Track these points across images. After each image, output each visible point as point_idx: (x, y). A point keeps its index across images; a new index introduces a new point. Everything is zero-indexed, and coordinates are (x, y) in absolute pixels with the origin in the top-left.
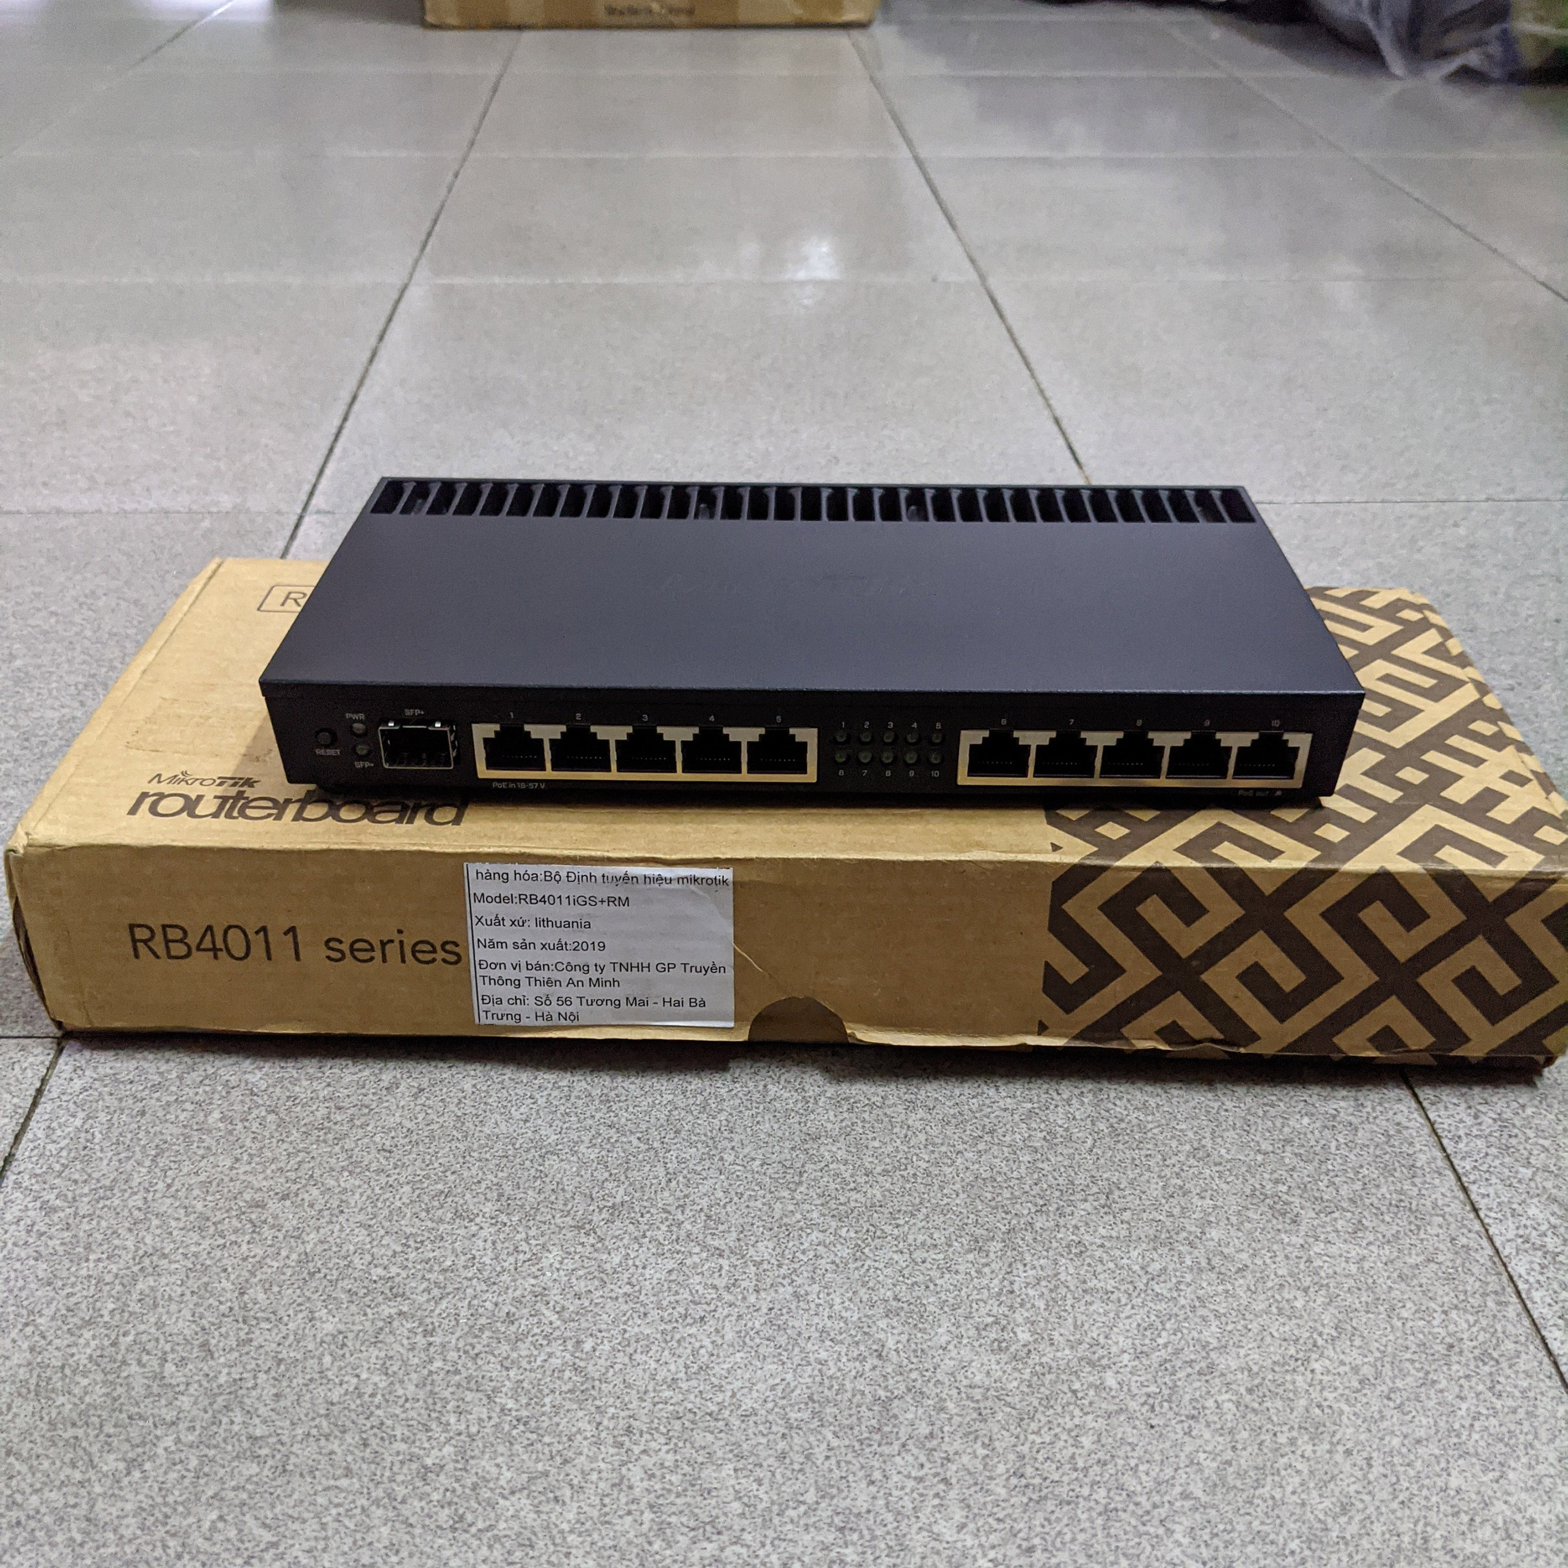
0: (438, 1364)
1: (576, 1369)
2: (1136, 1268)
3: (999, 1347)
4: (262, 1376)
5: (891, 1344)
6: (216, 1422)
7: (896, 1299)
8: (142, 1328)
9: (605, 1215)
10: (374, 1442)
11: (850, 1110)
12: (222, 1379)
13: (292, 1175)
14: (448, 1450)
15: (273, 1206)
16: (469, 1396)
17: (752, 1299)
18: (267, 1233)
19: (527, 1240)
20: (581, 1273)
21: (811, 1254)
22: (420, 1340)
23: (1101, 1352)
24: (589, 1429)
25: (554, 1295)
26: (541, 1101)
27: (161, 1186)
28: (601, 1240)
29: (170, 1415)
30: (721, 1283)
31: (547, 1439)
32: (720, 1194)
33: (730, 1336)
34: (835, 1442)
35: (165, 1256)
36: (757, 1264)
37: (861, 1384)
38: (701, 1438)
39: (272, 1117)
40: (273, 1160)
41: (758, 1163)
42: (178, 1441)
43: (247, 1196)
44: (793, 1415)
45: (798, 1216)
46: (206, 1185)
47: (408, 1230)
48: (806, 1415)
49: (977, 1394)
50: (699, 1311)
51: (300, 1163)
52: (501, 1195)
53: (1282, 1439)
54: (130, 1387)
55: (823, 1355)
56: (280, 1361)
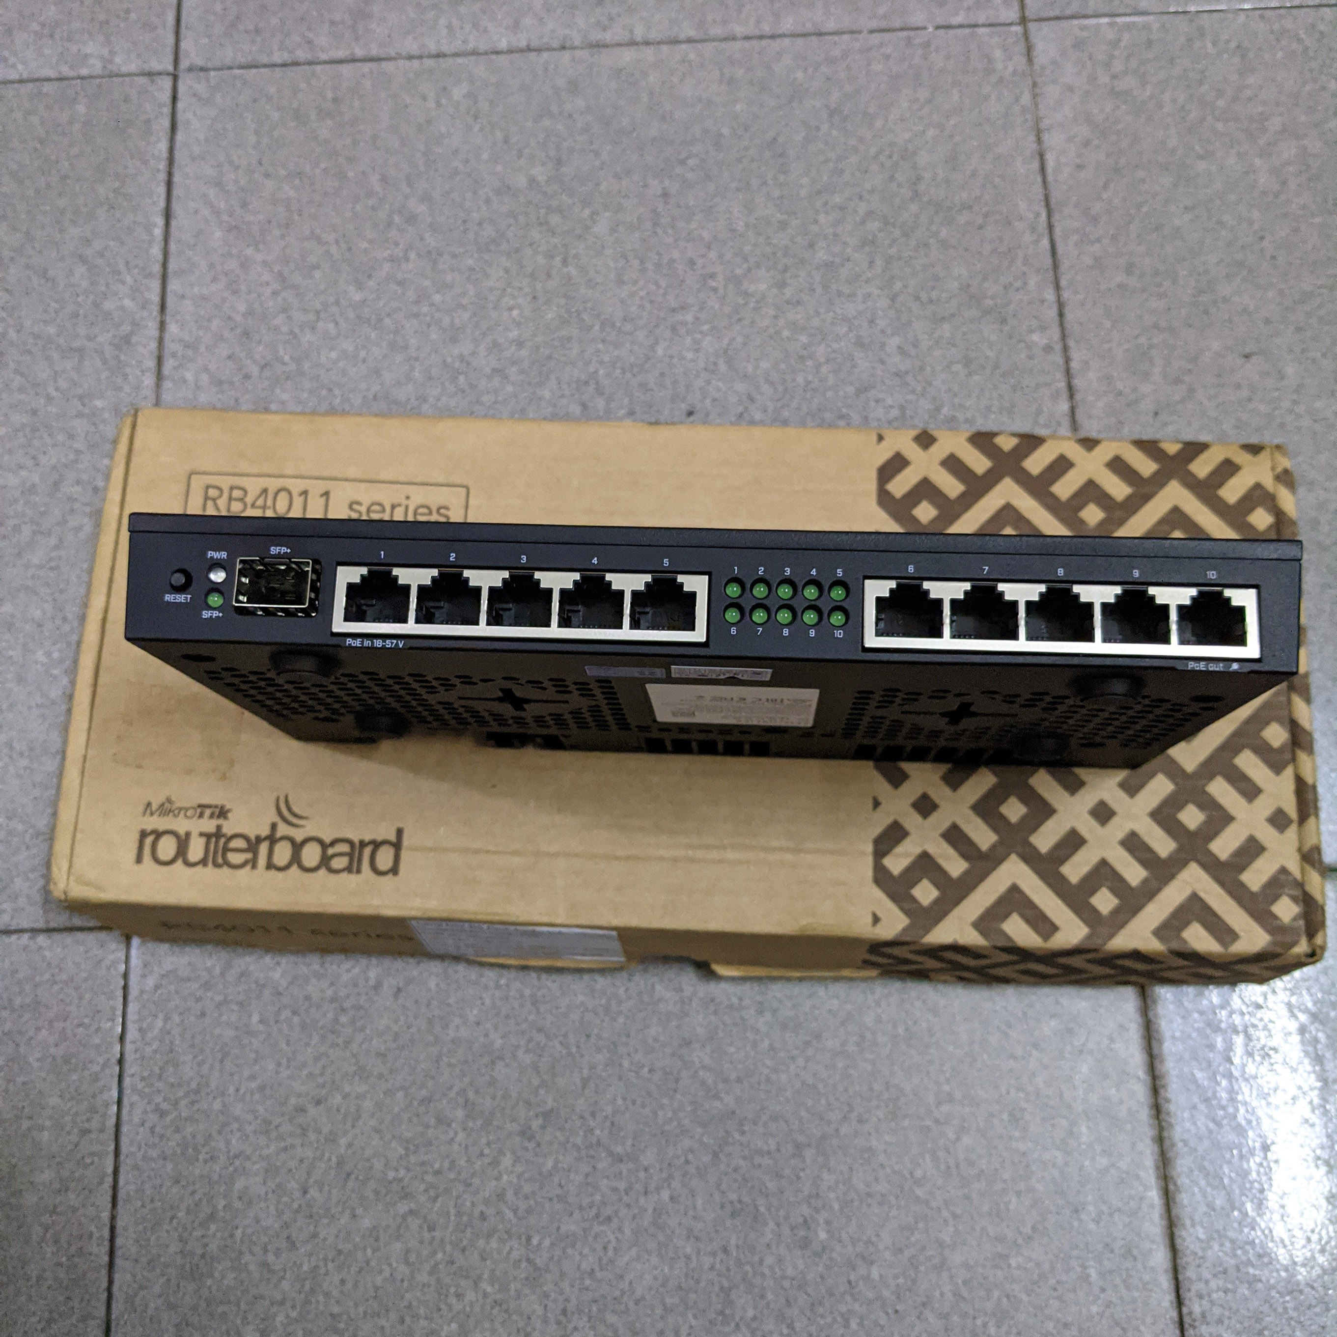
0: (440, 1256)
1: (528, 1260)
2: (905, 1172)
3: (805, 1244)
4: (330, 1266)
5: (733, 1241)
6: (307, 1302)
7: (740, 1201)
8: (246, 1222)
9: (540, 1121)
10: (408, 1320)
11: (715, 1013)
12: (305, 1268)
13: (320, 1080)
14: (454, 1326)
15: (312, 1111)
16: (463, 1283)
17: (642, 1200)
18: (312, 1137)
19: (488, 1144)
20: (527, 1176)
21: (683, 1159)
22: (427, 1235)
23: (871, 1249)
24: (540, 1310)
25: (510, 1194)
26: (488, 1002)
27: (231, 1090)
28: (539, 1145)
29: (279, 1297)
30: (622, 1186)
31: (514, 1317)
32: (620, 1101)
33: (627, 1231)
34: (694, 1322)
35: (248, 1158)
36: (646, 1170)
37: (712, 1275)
38: (611, 1318)
39: (296, 1019)
40: (304, 1065)
41: (646, 1069)
42: (288, 1316)
43: (293, 1101)
44: (668, 1301)
45: (675, 1123)
46: (262, 1088)
47: (408, 1135)
48: (676, 1300)
49: (786, 1284)
50: (608, 1211)
51: (324, 1067)
52: (466, 1101)
53: (979, 1322)
54: (249, 1273)
55: (688, 1250)
56: (340, 1252)
